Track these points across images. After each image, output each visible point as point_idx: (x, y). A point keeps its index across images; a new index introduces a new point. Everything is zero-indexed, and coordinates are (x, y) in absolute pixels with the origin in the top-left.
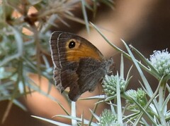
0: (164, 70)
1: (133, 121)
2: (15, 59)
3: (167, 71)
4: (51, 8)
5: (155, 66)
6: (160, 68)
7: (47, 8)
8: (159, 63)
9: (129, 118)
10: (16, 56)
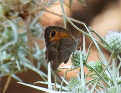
0: (115, 45)
1: (93, 84)
2: (12, 45)
3: (118, 46)
4: (38, 6)
5: (109, 43)
6: (113, 44)
7: (36, 6)
8: (112, 40)
9: (90, 82)
10: (13, 43)
